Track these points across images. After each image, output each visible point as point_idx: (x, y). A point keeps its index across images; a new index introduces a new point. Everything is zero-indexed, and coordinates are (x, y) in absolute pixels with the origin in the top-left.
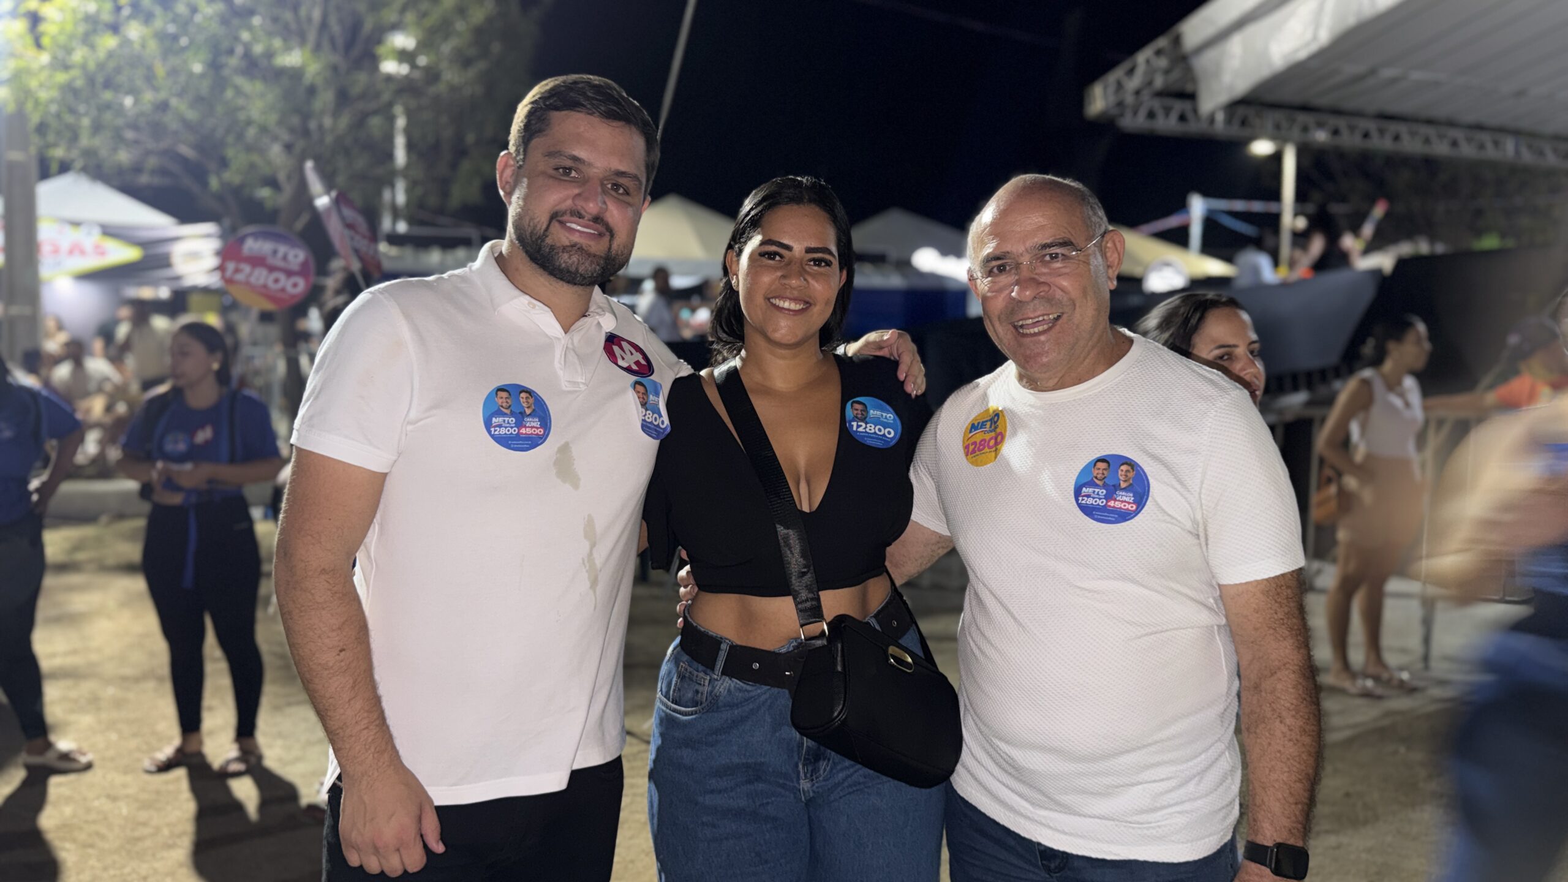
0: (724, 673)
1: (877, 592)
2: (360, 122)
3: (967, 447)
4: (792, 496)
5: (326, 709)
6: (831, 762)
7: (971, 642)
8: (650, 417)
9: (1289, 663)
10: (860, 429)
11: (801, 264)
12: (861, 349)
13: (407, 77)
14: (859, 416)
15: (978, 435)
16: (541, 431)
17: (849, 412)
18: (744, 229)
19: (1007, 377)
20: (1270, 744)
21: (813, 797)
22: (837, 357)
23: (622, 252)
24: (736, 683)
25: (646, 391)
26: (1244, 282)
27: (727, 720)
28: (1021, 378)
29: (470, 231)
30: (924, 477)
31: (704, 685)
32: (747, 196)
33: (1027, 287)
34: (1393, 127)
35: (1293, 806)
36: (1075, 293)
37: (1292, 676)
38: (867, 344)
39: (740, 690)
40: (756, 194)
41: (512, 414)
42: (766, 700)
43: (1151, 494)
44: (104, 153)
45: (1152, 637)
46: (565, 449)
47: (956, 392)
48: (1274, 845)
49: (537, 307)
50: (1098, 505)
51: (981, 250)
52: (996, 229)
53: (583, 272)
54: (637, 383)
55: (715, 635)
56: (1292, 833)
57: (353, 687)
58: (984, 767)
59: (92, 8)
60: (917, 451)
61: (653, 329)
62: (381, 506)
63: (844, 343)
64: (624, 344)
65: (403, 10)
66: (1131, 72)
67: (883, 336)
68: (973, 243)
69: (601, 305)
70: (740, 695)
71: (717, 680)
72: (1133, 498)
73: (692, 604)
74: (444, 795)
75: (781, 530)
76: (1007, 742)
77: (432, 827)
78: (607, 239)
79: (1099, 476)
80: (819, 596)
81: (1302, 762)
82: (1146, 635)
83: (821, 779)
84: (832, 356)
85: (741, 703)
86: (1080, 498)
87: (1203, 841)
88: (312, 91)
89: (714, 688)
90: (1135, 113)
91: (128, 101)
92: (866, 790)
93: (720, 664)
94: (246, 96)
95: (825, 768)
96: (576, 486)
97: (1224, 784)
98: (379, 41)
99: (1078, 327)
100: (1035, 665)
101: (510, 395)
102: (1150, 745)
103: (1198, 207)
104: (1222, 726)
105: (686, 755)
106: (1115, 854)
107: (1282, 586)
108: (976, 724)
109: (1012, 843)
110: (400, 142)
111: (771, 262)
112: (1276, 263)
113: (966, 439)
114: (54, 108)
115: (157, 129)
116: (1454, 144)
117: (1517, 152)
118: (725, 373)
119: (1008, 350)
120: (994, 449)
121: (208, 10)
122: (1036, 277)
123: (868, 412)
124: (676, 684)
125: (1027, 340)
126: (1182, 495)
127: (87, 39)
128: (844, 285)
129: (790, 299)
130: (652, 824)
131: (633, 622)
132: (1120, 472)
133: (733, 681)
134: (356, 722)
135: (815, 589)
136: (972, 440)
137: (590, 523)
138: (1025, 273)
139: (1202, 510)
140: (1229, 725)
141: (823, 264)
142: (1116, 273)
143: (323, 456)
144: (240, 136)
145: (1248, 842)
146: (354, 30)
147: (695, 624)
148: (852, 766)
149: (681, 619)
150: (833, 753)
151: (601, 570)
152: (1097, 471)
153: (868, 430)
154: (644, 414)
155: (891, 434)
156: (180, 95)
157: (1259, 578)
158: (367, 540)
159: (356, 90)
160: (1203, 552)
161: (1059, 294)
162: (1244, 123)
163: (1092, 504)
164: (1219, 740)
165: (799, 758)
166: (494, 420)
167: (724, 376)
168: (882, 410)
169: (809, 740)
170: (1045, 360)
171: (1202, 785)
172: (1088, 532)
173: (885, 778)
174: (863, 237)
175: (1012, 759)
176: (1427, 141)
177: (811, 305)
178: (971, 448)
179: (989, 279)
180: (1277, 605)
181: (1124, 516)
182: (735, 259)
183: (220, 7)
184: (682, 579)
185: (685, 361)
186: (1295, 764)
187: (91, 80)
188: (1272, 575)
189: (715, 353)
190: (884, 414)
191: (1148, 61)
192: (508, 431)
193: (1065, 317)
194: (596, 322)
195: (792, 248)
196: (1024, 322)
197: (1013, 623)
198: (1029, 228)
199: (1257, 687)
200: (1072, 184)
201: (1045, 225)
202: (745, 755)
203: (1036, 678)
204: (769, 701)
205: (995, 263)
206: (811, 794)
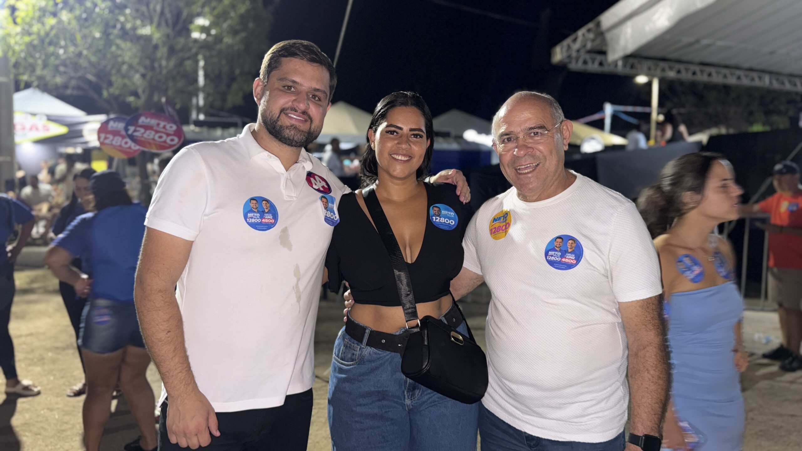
0: (367, 344)
1: (446, 303)
2: (180, 64)
3: (491, 230)
4: (402, 255)
5: (160, 362)
6: (421, 390)
7: (492, 330)
8: (329, 214)
9: (652, 342)
10: (437, 221)
11: (407, 137)
12: (437, 179)
13: (205, 40)
14: (437, 214)
15: (497, 224)
16: (273, 221)
17: (432, 212)
18: (378, 119)
19: (512, 195)
20: (642, 384)
21: (412, 408)
22: (426, 184)
23: (316, 130)
24: (373, 350)
25: (327, 201)
26: (630, 148)
27: (368, 368)
28: (519, 195)
29: (237, 119)
30: (469, 245)
31: (357, 351)
32: (379, 101)
33: (521, 150)
34: (708, 69)
35: (653, 416)
36: (546, 153)
37: (654, 349)
38: (440, 177)
39: (376, 353)
40: (383, 101)
41: (258, 212)
42: (389, 359)
43: (584, 255)
44: (48, 78)
45: (583, 328)
46: (285, 230)
47: (486, 202)
48: (643, 435)
49: (272, 158)
50: (557, 260)
51: (499, 129)
52: (507, 119)
53: (296, 140)
54: (322, 197)
55: (363, 325)
56: (652, 429)
57: (174, 351)
58: (498, 393)
59: (43, 4)
60: (466, 231)
61: (331, 170)
62: (190, 258)
63: (428, 176)
64: (316, 177)
65: (203, 6)
66: (575, 40)
67: (448, 173)
68: (495, 126)
69: (305, 157)
70: (375, 356)
71: (364, 348)
72: (574, 257)
73: (351, 310)
74: (221, 407)
75: (397, 272)
76: (509, 381)
77: (214, 423)
78: (308, 123)
79: (557, 246)
80: (415, 306)
81: (658, 394)
82: (580, 327)
83: (416, 399)
84: (423, 184)
85: (376, 360)
86: (548, 257)
87: (609, 432)
88: (156, 47)
89: (362, 352)
90: (577, 61)
91: (61, 51)
92: (439, 405)
93: (365, 340)
94: (122, 49)
95: (418, 393)
96: (290, 249)
97: (620, 403)
98: (191, 22)
99: (547, 170)
100: (523, 341)
101: (257, 202)
102: (582, 383)
103: (609, 109)
104: (619, 374)
105: (347, 386)
106: (564, 439)
107: (650, 303)
108: (494, 372)
109: (512, 432)
110: (201, 73)
111: (392, 136)
112: (648, 138)
113: (491, 226)
114: (23, 55)
115: (76, 66)
116: (739, 78)
117: (771, 83)
118: (368, 192)
119: (512, 181)
120: (505, 231)
121: (103, 5)
122: (526, 144)
123: (441, 212)
124: (343, 350)
125: (522, 176)
126: (599, 256)
127: (40, 20)
128: (429, 147)
129: (402, 155)
130: (330, 422)
131: (320, 320)
132: (568, 244)
133: (372, 349)
134: (176, 369)
135: (414, 303)
136: (494, 226)
137: (297, 268)
138: (521, 142)
139: (610, 264)
140: (623, 373)
141: (418, 137)
142: (568, 142)
143: (161, 232)
144: (119, 71)
145: (630, 433)
146: (178, 15)
147: (353, 320)
148: (432, 393)
149: (345, 317)
150: (422, 386)
151: (302, 293)
152: (556, 243)
153: (441, 221)
154: (326, 213)
155: (453, 223)
156: (88, 49)
157: (638, 299)
158: (182, 276)
159: (178, 47)
160: (610, 284)
161: (538, 153)
162: (632, 67)
163: (554, 260)
164: (617, 381)
165: (405, 388)
166: (249, 214)
167: (367, 193)
168: (449, 211)
169: (410, 380)
170: (531, 186)
171: (608, 403)
172: (551, 274)
173: (448, 399)
174: (439, 123)
175: (512, 389)
176: (725, 76)
177: (412, 158)
178: (493, 230)
179: (503, 145)
180: (647, 313)
181: (569, 266)
182: (373, 134)
183: (109, 3)
184: (346, 296)
185: (348, 186)
186: (655, 394)
187: (42, 41)
188: (645, 298)
189: (363, 181)
190: (449, 213)
191: (584, 35)
192: (256, 220)
193: (541, 165)
194: (302, 166)
195: (403, 128)
196: (521, 167)
197: (513, 320)
198: (523, 119)
199: (636, 355)
200: (546, 96)
201: (532, 118)
202: (377, 387)
203: (523, 348)
204: (390, 359)
205: (506, 137)
206: (411, 407)
